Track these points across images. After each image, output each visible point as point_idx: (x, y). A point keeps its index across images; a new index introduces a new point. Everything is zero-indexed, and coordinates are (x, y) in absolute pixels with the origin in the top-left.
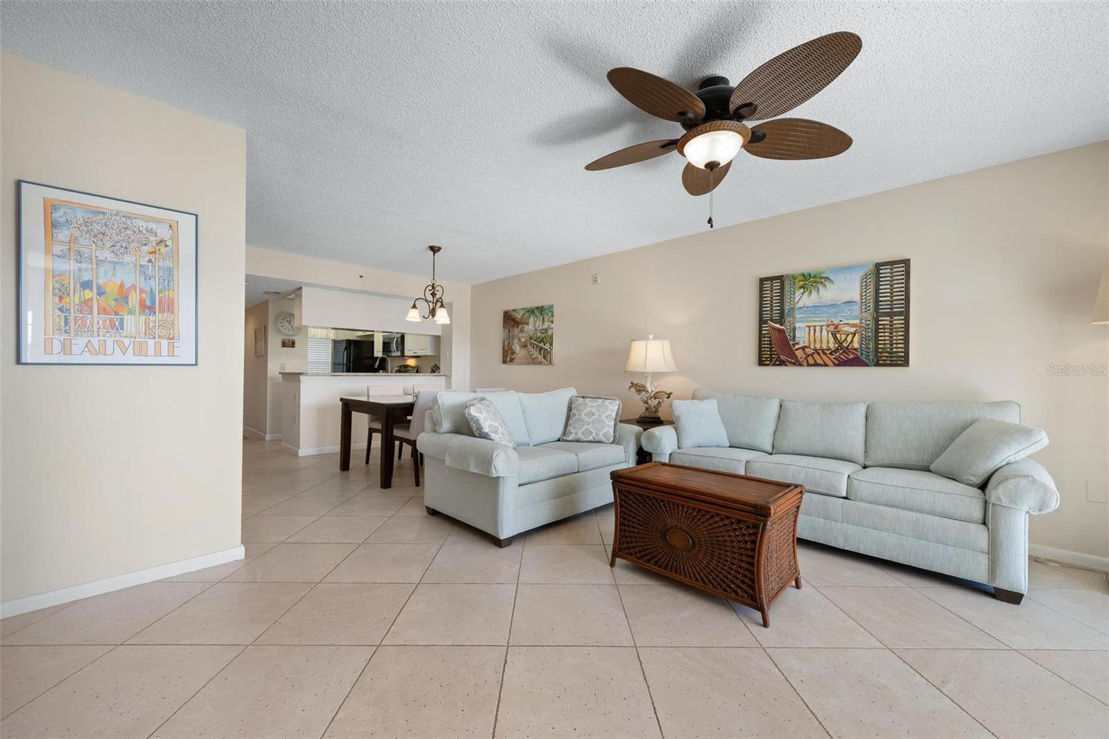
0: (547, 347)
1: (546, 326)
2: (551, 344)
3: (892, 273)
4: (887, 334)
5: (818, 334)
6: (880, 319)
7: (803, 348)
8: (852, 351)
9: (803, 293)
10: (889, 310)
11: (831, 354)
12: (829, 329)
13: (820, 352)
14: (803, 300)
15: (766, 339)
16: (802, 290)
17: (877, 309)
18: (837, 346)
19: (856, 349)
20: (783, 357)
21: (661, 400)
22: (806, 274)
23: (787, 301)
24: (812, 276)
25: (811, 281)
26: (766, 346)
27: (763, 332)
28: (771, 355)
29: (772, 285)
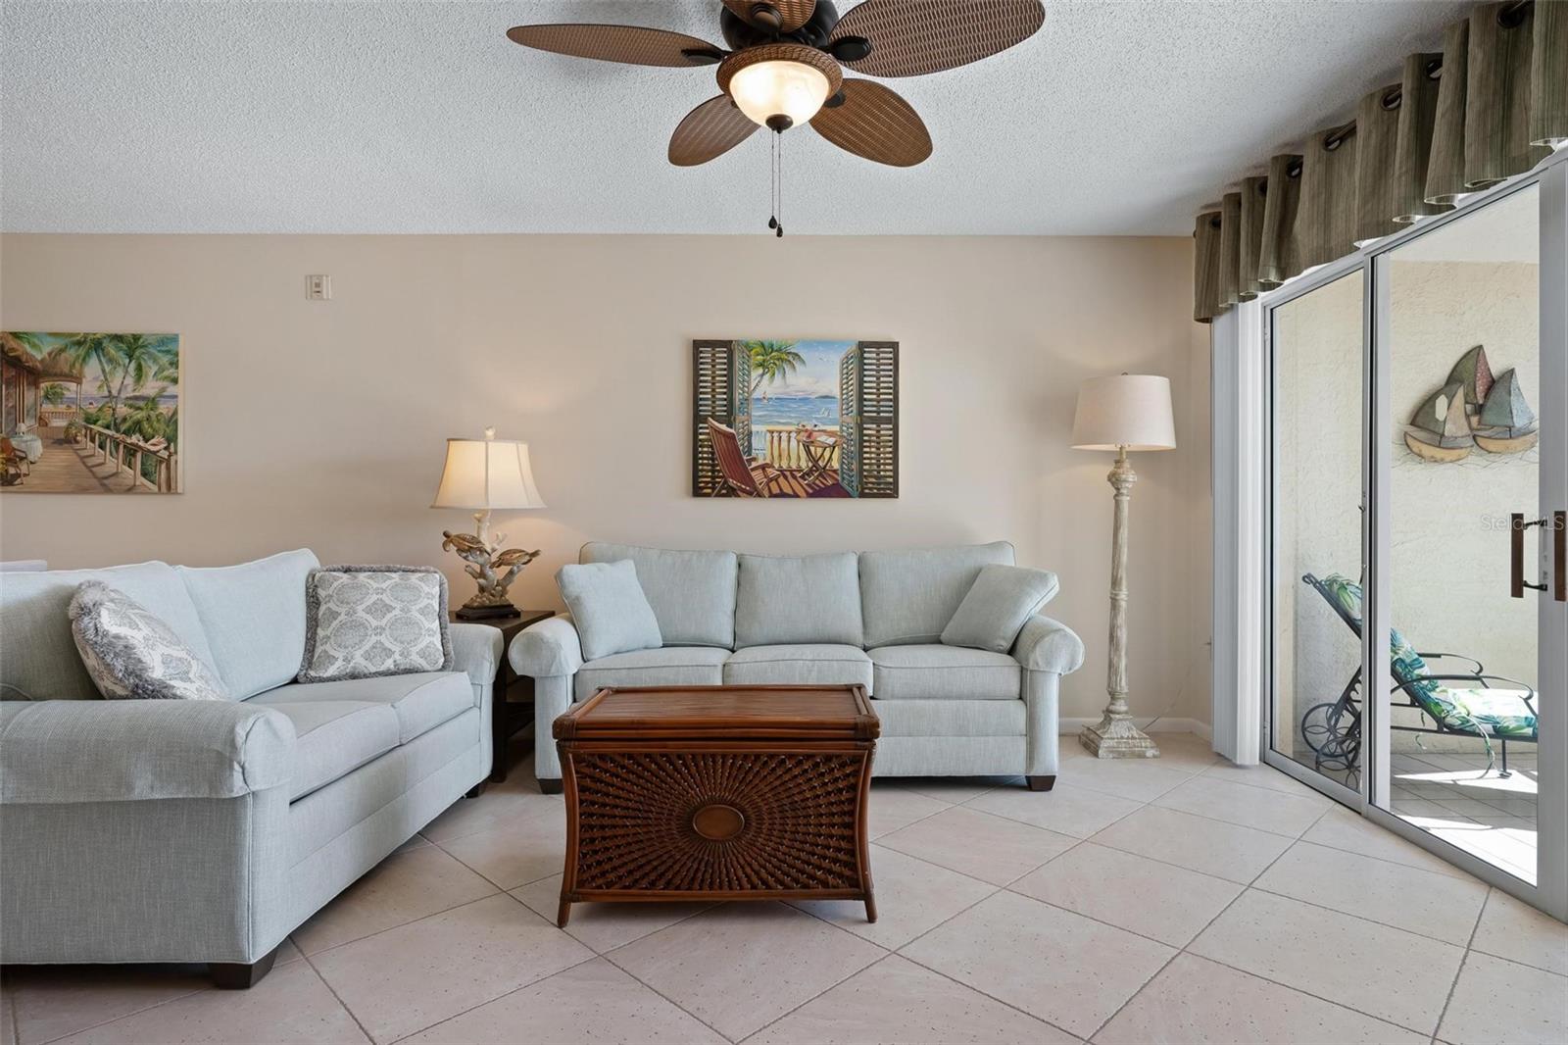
0: (157, 445)
1: (150, 388)
2: (171, 439)
3: (878, 360)
4: (873, 450)
5: (784, 444)
6: (865, 426)
7: (763, 467)
8: (830, 473)
9: (762, 375)
10: (875, 414)
11: (802, 477)
12: (799, 437)
13: (788, 473)
14: (763, 386)
15: (705, 449)
16: (761, 371)
17: (861, 412)
18: (810, 465)
19: (835, 471)
20: (732, 482)
21: (515, 568)
22: (766, 344)
23: (738, 385)
24: (775, 348)
25: (776, 356)
26: (705, 461)
27: (701, 437)
28: (713, 478)
29: (713, 355)
